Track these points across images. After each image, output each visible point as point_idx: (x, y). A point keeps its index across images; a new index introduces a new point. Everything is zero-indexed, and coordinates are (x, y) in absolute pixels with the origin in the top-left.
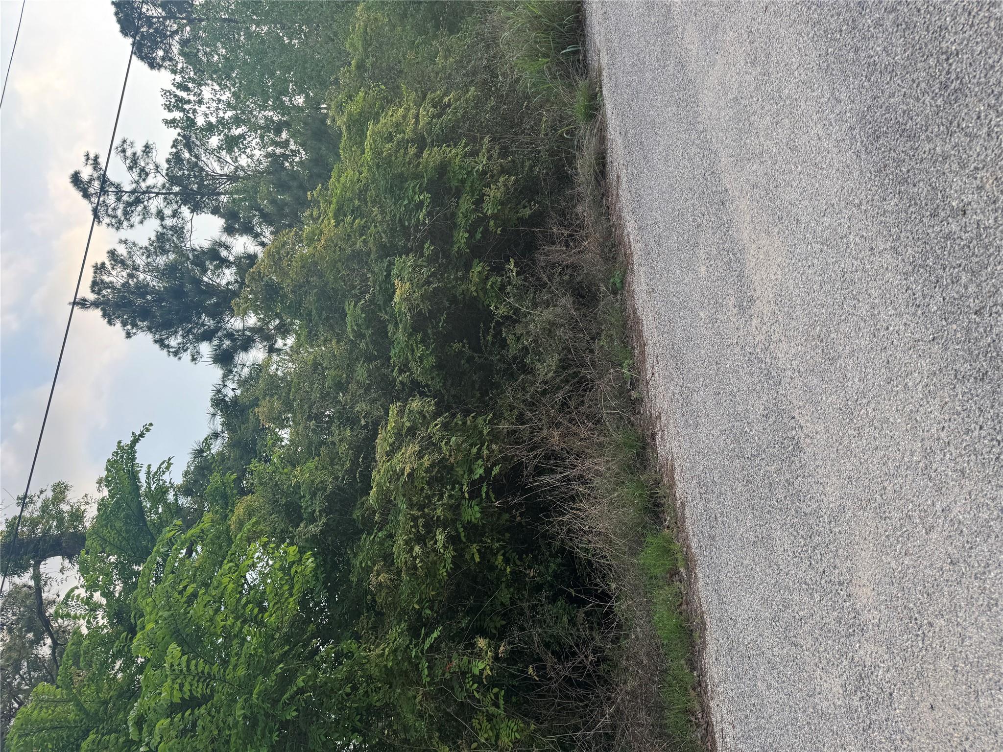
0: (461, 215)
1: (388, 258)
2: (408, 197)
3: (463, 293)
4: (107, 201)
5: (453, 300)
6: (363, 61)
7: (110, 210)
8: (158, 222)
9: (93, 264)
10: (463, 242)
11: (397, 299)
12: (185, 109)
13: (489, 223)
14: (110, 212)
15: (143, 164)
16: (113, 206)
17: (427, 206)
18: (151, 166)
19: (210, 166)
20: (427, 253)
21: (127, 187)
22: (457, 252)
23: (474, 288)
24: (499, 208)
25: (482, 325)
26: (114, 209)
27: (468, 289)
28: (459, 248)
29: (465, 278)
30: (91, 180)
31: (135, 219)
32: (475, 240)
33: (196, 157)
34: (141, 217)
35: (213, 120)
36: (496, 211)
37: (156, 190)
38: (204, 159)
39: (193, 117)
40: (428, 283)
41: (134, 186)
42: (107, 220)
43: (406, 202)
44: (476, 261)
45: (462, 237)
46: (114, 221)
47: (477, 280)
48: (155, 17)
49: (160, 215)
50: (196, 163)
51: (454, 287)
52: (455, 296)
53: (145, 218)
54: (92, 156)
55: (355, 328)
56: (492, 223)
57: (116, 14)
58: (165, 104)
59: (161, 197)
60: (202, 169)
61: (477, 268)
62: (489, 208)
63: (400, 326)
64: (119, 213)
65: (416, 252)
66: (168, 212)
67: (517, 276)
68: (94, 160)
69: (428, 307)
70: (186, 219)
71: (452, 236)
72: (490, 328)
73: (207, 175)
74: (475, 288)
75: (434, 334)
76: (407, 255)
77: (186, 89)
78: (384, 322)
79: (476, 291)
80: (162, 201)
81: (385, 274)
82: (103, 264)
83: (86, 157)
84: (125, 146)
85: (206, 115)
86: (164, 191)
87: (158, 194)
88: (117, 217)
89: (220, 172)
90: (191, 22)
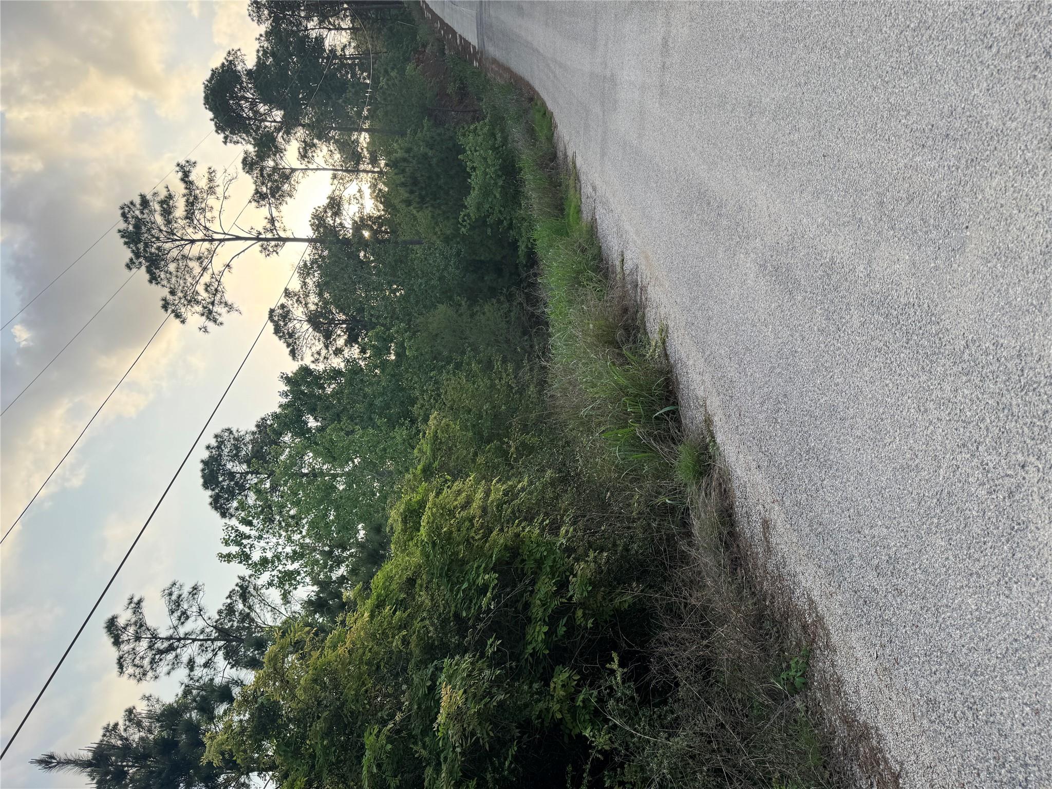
0: (538, 602)
1: (435, 662)
2: (468, 580)
3: (539, 717)
4: (137, 649)
5: (526, 726)
6: (430, 464)
7: (138, 658)
8: (187, 671)
9: (105, 724)
10: (540, 639)
11: (441, 719)
12: (242, 543)
13: (574, 613)
14: (137, 661)
15: (186, 607)
16: (141, 654)
17: (493, 589)
18: (195, 609)
19: (262, 617)
20: (490, 651)
21: (163, 633)
22: (531, 655)
23: (556, 707)
24: (590, 588)
25: (569, 768)
26: (142, 658)
27: (548, 710)
28: (533, 649)
29: (544, 693)
30: (127, 625)
31: (163, 668)
32: (556, 636)
33: (250, 607)
34: (170, 667)
35: (269, 555)
36: (585, 594)
37: (193, 637)
38: (258, 611)
39: (249, 553)
40: (489, 694)
41: (171, 631)
42: (131, 670)
43: (465, 585)
44: (558, 668)
45: (538, 633)
46: (138, 671)
47: (562, 693)
48: (239, 473)
49: (191, 664)
50: (248, 614)
51: (526, 705)
52: (528, 721)
53: (173, 669)
54: (136, 600)
55: (375, 771)
56: (580, 613)
57: (203, 470)
58: (224, 539)
59: (197, 643)
60: (252, 620)
61: (562, 676)
62: (576, 591)
63: (444, 767)
64: (146, 662)
65: (476, 650)
66: (200, 660)
67: (623, 683)
68: (137, 604)
69: (488, 734)
70: (219, 670)
71: (524, 635)
72: (584, 771)
73: (257, 626)
74: (558, 706)
75: (496, 781)
76: (463, 656)
77: (250, 524)
78: (420, 760)
79: (560, 711)
80: (197, 649)
81: (429, 683)
82: (116, 725)
83: (129, 601)
84: (173, 589)
85: (264, 549)
86: (201, 637)
87: (194, 640)
88: (142, 667)
89: (271, 624)
90: (271, 474)
